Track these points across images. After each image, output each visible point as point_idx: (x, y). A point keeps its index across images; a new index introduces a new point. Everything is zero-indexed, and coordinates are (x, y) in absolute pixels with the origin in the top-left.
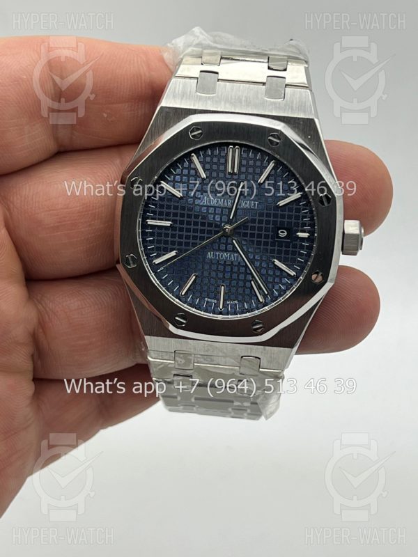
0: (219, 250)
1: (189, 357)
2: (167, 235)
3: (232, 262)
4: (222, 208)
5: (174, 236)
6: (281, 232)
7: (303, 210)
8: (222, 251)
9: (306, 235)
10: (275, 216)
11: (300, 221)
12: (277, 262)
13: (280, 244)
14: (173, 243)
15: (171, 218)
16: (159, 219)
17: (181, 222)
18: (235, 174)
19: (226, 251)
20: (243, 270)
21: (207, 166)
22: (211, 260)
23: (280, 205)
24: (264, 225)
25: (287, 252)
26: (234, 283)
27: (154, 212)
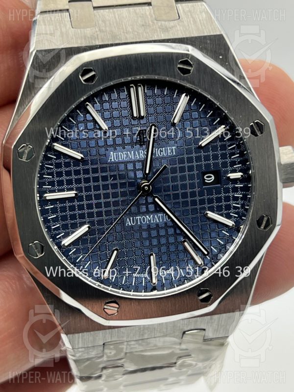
0: (139, 213)
1: (120, 346)
2: (72, 208)
3: (157, 225)
4: (134, 162)
5: (81, 207)
6: (207, 177)
7: (229, 146)
8: (144, 214)
9: (238, 175)
10: (198, 159)
11: (228, 160)
12: (211, 214)
13: (210, 192)
14: (82, 216)
15: (74, 185)
16: (60, 191)
17: (88, 189)
18: (143, 117)
19: (148, 212)
20: (171, 231)
21: (107, 114)
22: (132, 227)
23: (203, 145)
24: (187, 173)
25: (219, 200)
26: (164, 249)
27: (52, 183)
